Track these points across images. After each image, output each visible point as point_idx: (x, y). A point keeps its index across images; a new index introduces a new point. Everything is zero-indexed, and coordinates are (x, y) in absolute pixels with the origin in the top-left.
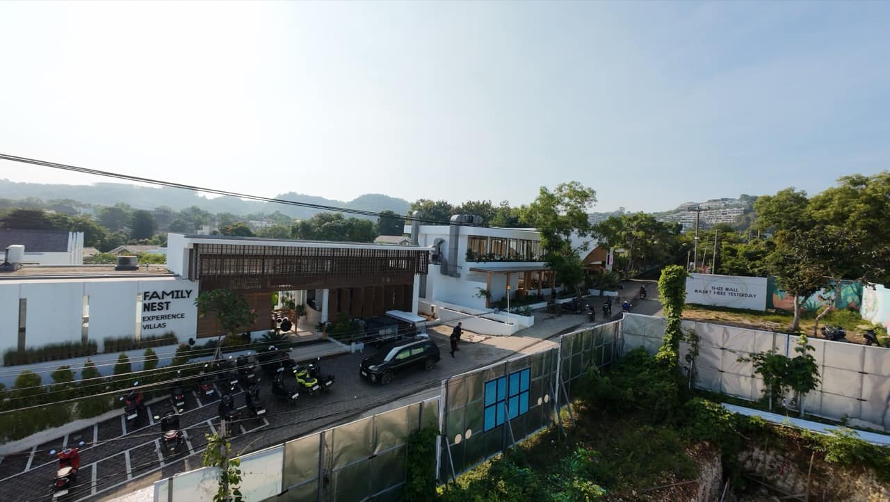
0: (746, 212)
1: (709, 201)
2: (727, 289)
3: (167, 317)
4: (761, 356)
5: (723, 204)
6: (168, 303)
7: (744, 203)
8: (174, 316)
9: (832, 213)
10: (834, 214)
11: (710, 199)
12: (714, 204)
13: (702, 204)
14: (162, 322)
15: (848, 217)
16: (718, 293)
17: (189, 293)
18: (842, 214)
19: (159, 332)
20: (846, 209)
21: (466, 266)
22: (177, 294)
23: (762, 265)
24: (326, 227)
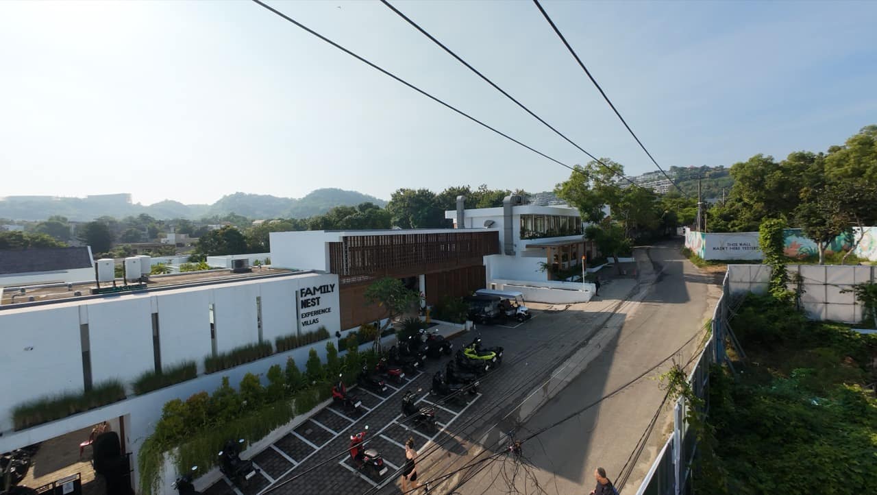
0: (677, 182)
1: (644, 175)
2: (741, 244)
3: (317, 313)
4: (862, 286)
5: (657, 177)
6: (318, 298)
7: (674, 174)
8: (324, 311)
9: (849, 170)
10: (852, 170)
11: (645, 172)
12: (649, 176)
13: (639, 177)
14: (315, 317)
15: (864, 172)
16: (733, 249)
17: (332, 287)
18: (858, 170)
19: (314, 328)
20: (862, 165)
21: (521, 245)
22: (324, 289)
23: (741, 224)
24: (347, 221)
